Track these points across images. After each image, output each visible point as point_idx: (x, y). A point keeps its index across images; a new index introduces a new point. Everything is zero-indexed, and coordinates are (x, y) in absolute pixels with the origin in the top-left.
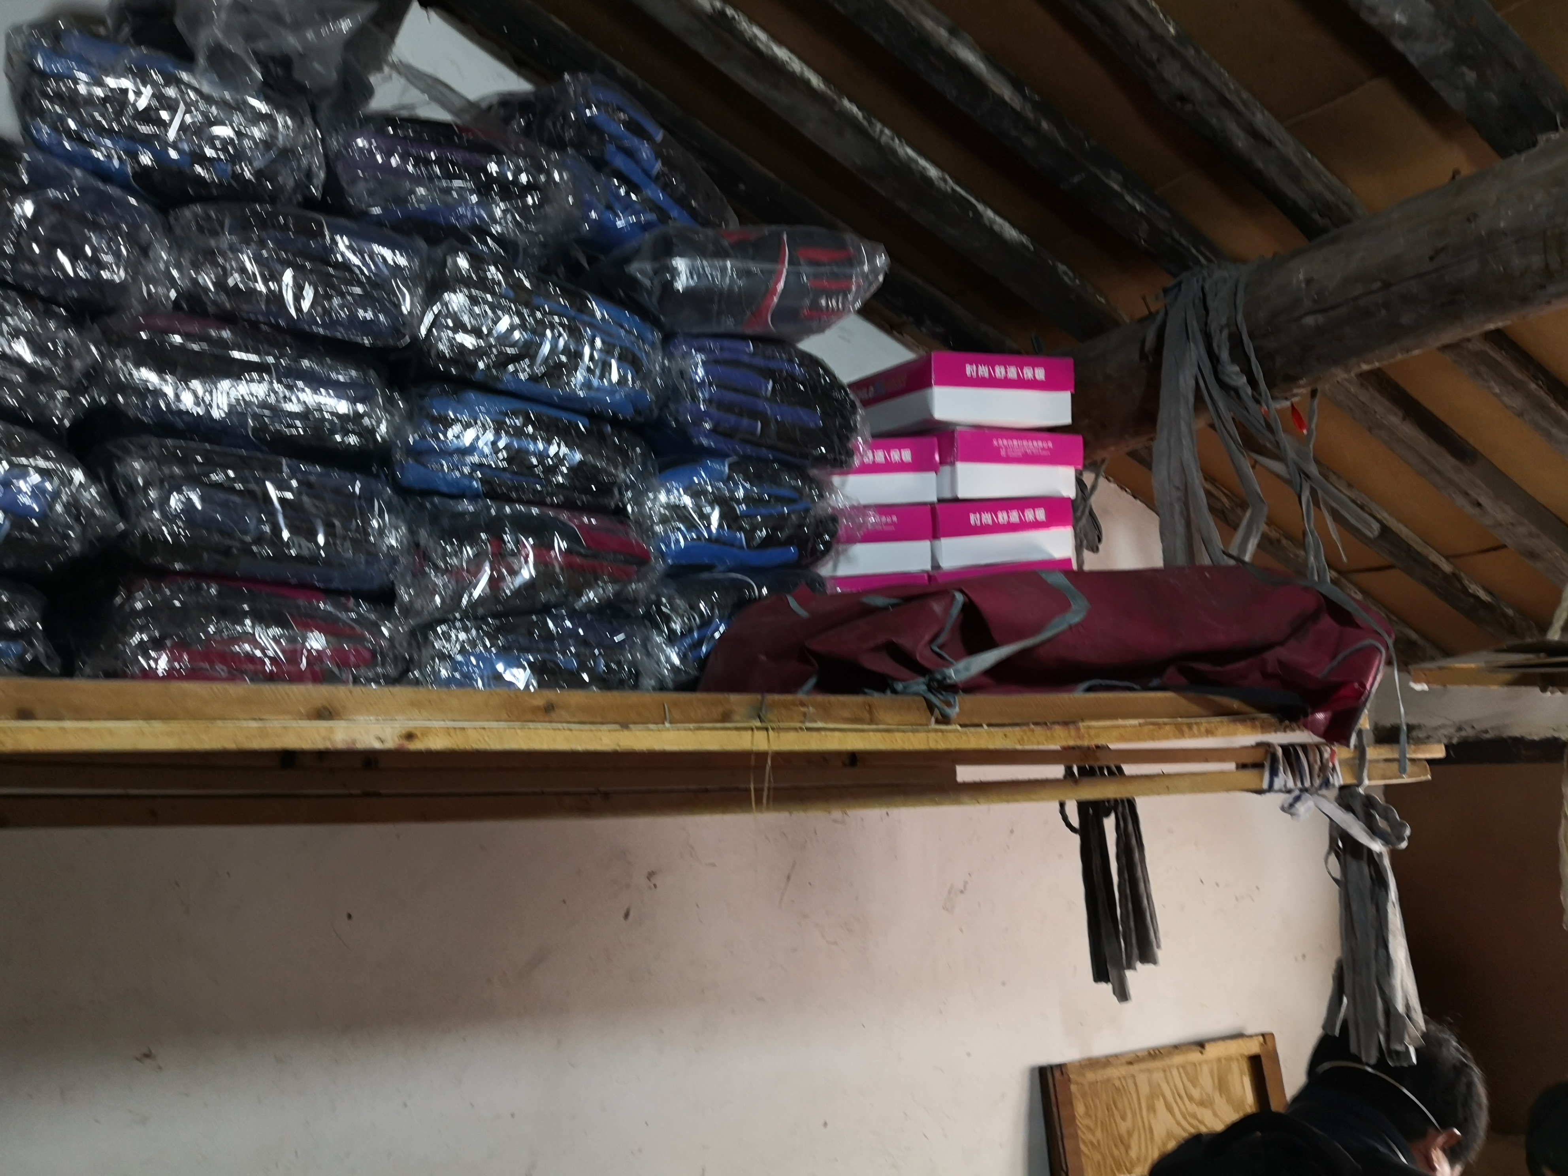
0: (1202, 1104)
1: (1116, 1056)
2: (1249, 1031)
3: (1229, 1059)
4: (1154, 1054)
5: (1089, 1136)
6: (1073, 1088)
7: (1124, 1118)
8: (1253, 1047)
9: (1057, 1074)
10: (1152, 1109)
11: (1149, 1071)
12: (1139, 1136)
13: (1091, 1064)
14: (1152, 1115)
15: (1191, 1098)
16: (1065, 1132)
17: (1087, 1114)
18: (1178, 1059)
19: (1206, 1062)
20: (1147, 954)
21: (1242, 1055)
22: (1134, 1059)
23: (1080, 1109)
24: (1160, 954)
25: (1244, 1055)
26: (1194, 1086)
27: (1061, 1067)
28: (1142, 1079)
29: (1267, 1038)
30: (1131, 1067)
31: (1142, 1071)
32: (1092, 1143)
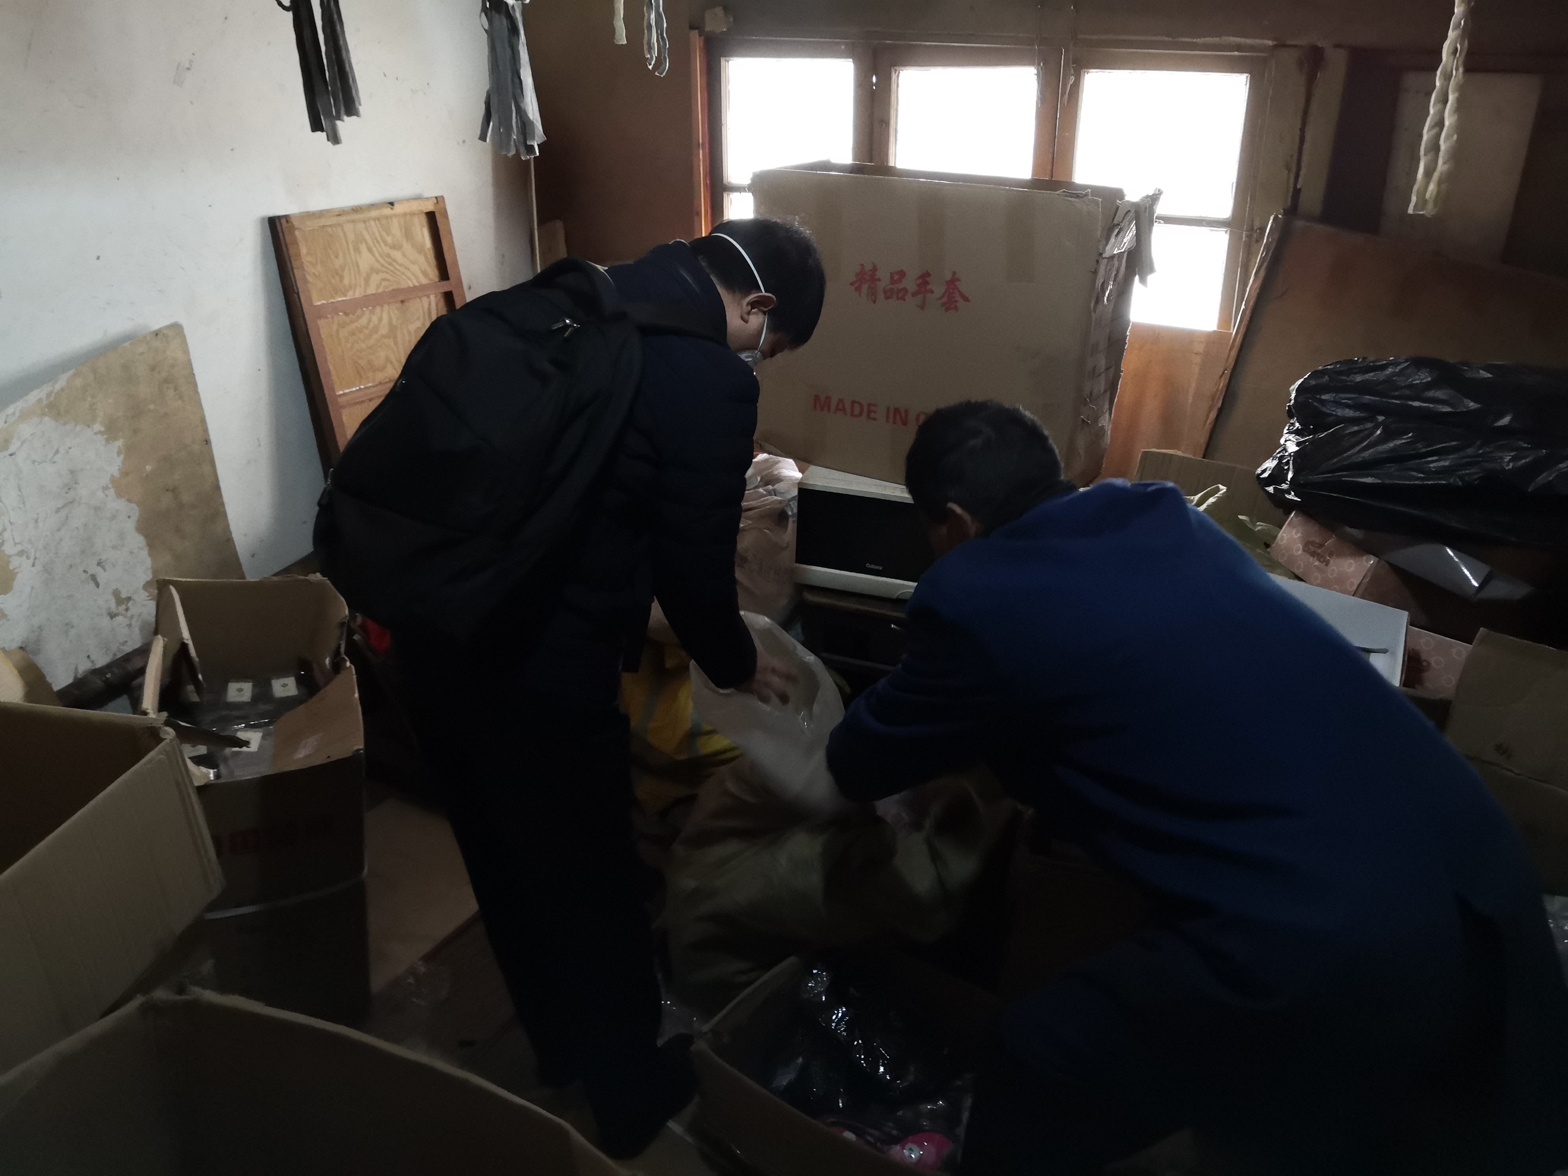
0: (394, 247)
1: (328, 211)
2: (426, 195)
3: (412, 214)
4: (356, 210)
5: (313, 270)
6: (297, 233)
7: (337, 257)
8: (430, 207)
9: (283, 221)
10: (357, 250)
11: (353, 221)
12: (349, 270)
13: (308, 215)
14: (357, 254)
15: (385, 242)
16: (294, 266)
17: (308, 253)
18: (374, 213)
19: (396, 215)
20: (351, 108)
21: (421, 212)
22: (341, 213)
23: (304, 250)
24: (362, 109)
25: (423, 212)
26: (388, 235)
27: (286, 217)
28: (348, 228)
29: (439, 200)
30: (339, 217)
31: (348, 222)
32: (314, 274)
